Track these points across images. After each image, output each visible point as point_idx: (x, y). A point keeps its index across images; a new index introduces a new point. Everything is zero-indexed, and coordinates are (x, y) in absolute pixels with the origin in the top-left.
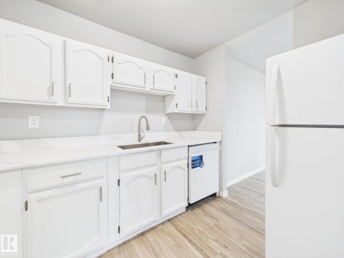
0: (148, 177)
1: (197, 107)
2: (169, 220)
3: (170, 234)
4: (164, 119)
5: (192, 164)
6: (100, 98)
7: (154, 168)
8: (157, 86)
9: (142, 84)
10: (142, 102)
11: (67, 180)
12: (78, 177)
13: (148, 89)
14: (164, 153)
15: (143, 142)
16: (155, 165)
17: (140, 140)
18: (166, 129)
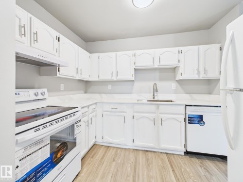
0: (149, 119)
1: (205, 73)
2: (166, 153)
3: (162, 160)
4: (175, 84)
5: (189, 120)
6: (129, 75)
7: (154, 115)
8: (162, 63)
9: (152, 64)
10: (157, 74)
11: (114, 110)
12: (117, 110)
13: (156, 66)
14: (161, 107)
15: (156, 99)
16: (154, 113)
17: (154, 98)
18: (176, 92)
